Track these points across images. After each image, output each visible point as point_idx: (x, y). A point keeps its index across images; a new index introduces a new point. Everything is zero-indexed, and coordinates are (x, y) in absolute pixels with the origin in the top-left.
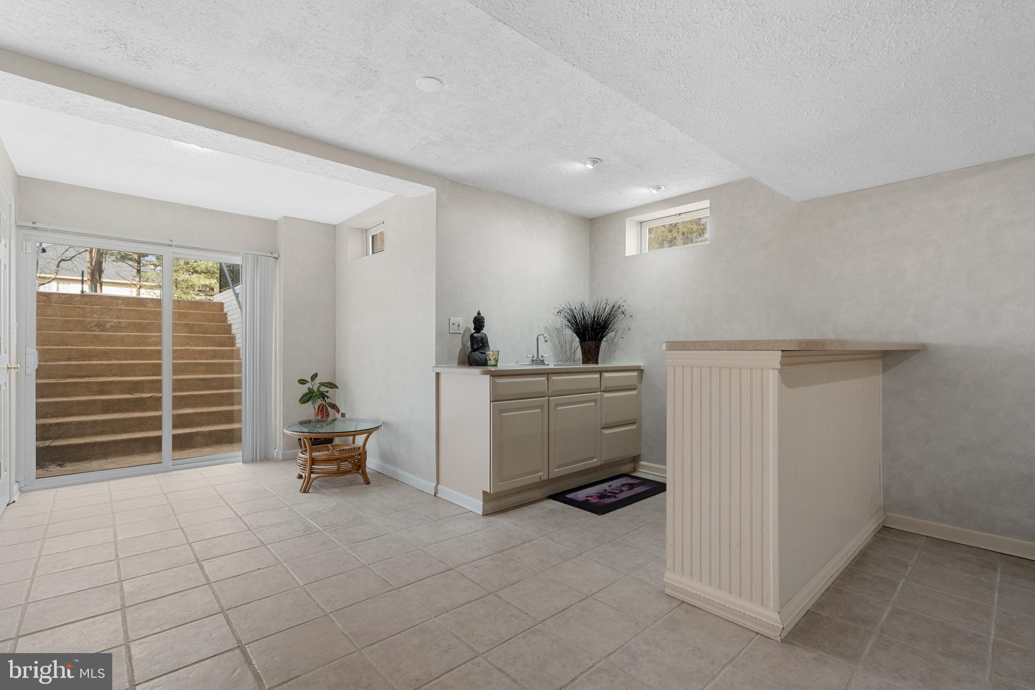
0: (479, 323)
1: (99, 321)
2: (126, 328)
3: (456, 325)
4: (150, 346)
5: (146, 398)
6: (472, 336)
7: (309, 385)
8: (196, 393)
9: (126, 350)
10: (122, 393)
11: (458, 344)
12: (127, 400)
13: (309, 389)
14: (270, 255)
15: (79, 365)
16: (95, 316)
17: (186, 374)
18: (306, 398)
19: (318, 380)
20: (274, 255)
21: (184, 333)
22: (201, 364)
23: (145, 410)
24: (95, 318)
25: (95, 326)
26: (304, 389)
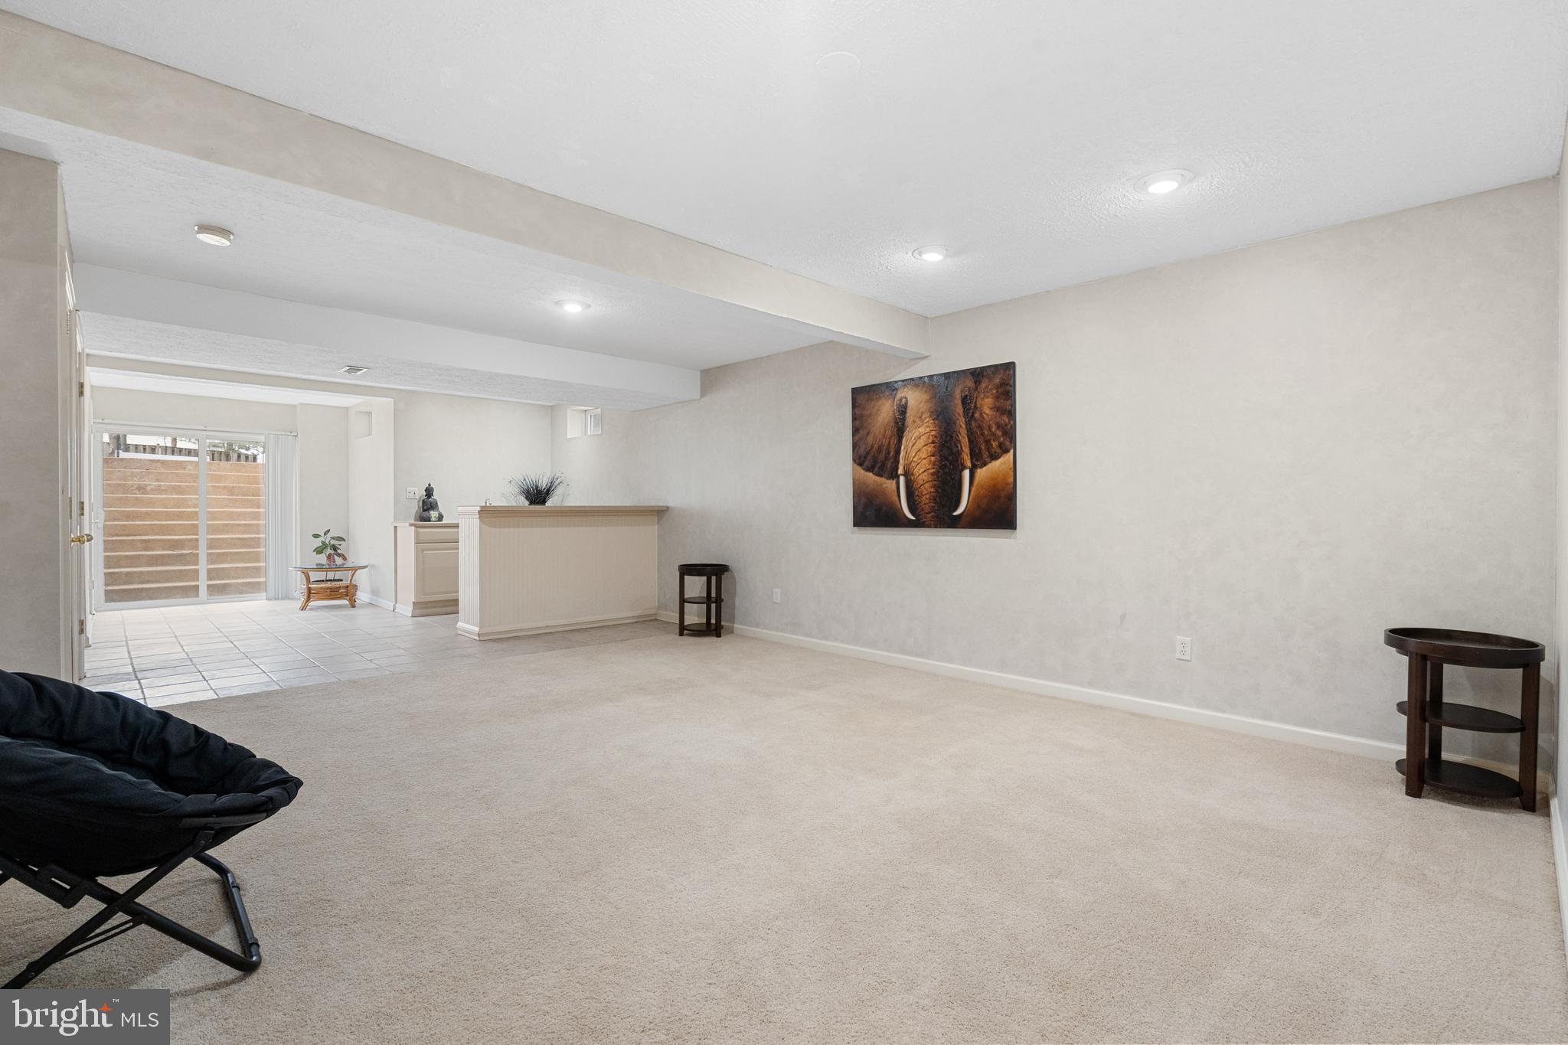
0: (429, 492)
1: (139, 484)
2: (166, 490)
3: (412, 493)
4: (190, 507)
5: (187, 554)
6: (423, 501)
7: (322, 539)
8: (233, 550)
9: (166, 511)
10: (163, 549)
11: (415, 507)
12: (169, 555)
13: (322, 542)
14: (289, 434)
15: (124, 525)
16: (135, 479)
17: (224, 534)
18: (319, 551)
19: (330, 535)
20: (293, 434)
21: (224, 495)
22: (239, 525)
23: (185, 565)
24: (136, 482)
25: (137, 488)
26: (318, 543)
